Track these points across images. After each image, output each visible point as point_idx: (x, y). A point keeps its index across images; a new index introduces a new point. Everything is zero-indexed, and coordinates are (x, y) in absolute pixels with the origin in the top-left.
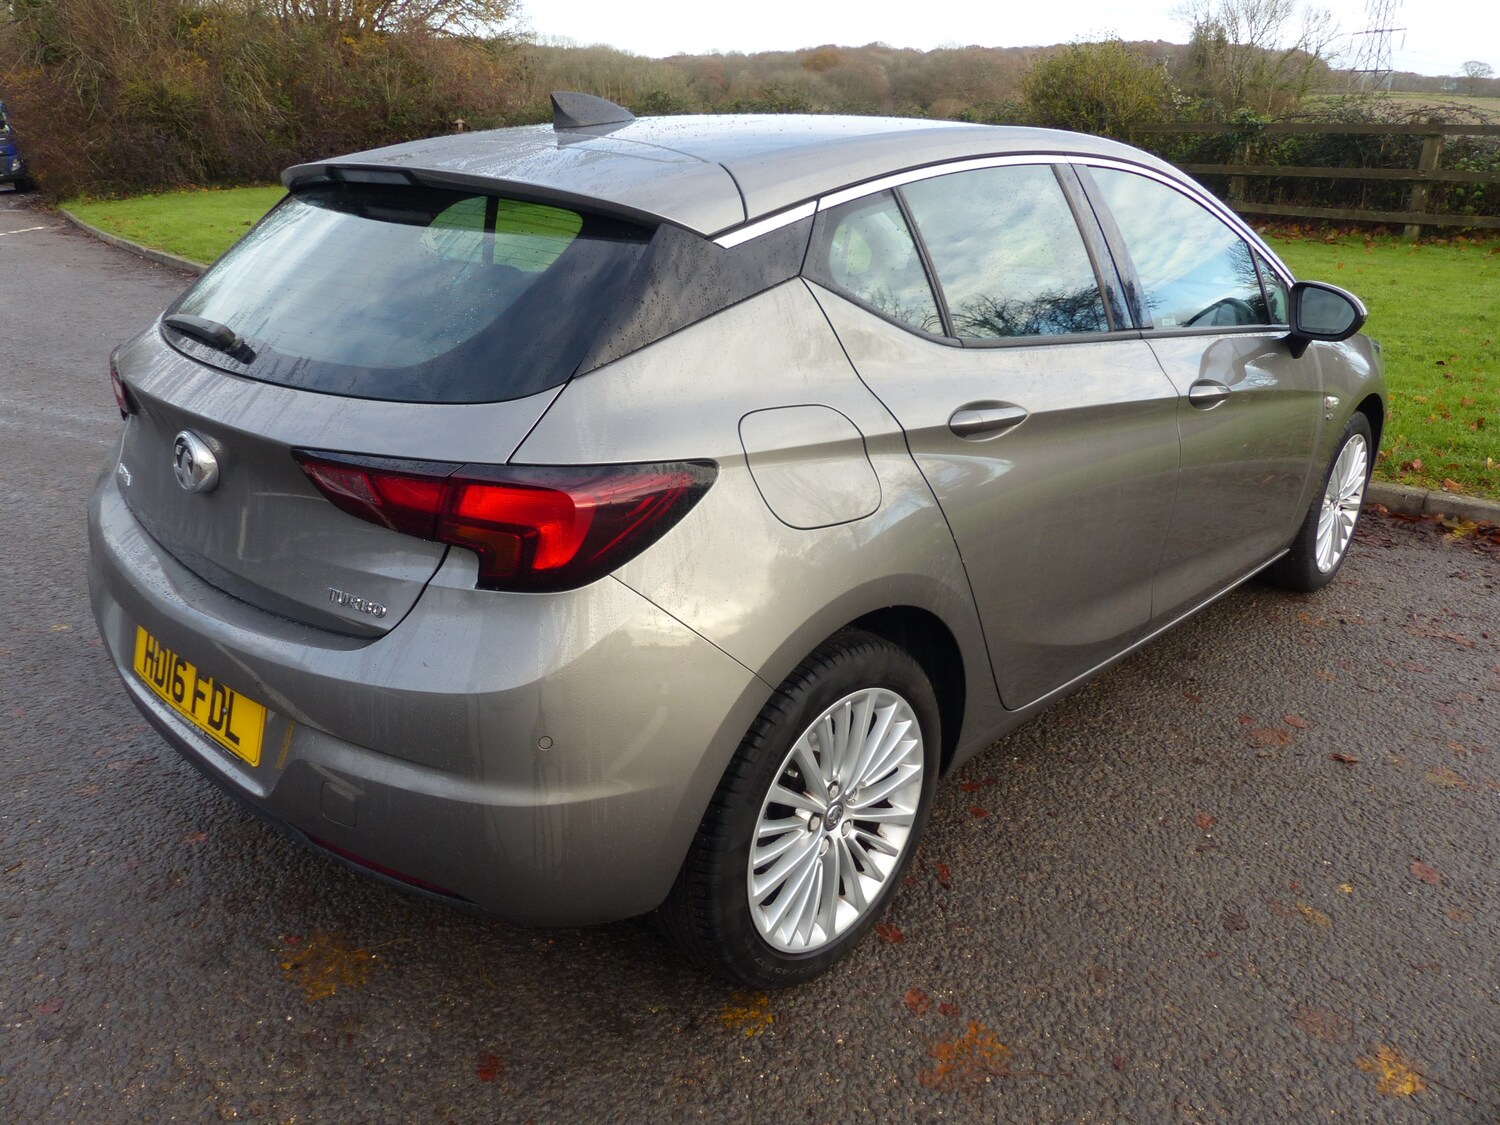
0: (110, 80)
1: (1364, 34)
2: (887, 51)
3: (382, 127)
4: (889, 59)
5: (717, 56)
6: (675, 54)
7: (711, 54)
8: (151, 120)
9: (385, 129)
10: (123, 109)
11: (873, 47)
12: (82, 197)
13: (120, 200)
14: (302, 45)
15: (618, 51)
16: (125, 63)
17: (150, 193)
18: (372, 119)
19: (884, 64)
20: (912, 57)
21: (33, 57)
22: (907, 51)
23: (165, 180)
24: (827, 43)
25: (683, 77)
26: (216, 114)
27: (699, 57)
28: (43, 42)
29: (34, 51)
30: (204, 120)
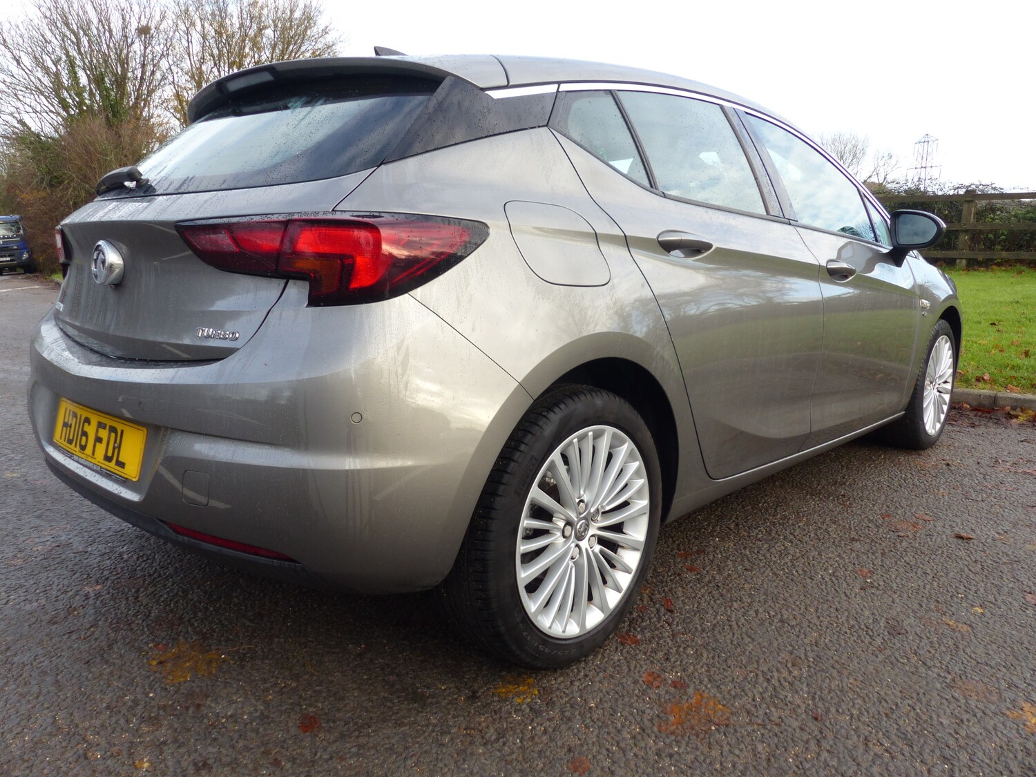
1: (914, 169)
21: (41, 182)
29: (43, 178)
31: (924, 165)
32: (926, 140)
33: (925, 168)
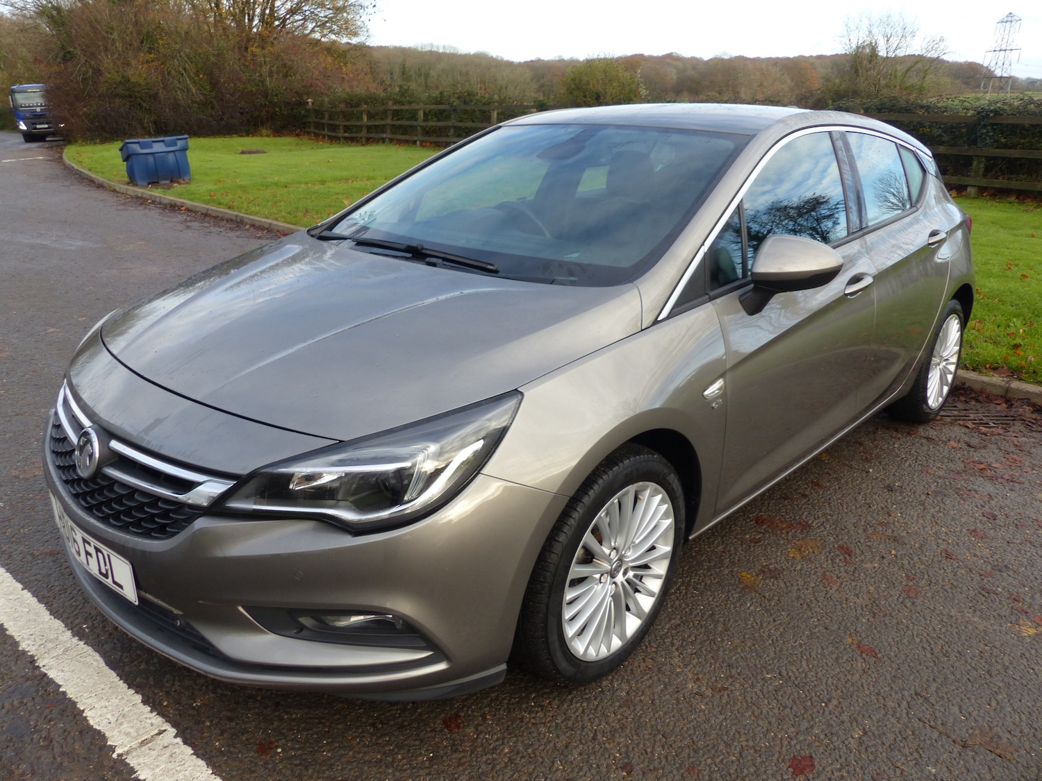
0: (98, 72)
1: (993, 52)
2: (678, 59)
3: (263, 103)
4: (679, 64)
5: (561, 61)
6: (533, 59)
7: (557, 59)
8: (122, 97)
9: (265, 104)
10: (103, 88)
11: (669, 56)
12: (80, 142)
13: (101, 144)
14: (216, 52)
15: (492, 57)
16: (107, 62)
17: (119, 140)
18: (258, 98)
19: (675, 68)
20: (695, 62)
21: (56, 57)
22: (693, 59)
23: (129, 133)
24: (637, 53)
25: (528, 75)
26: (162, 93)
27: (548, 61)
28: (63, 48)
29: (58, 54)
30: (154, 97)
31: (1004, 47)
32: (1010, 19)
33: (1005, 50)
